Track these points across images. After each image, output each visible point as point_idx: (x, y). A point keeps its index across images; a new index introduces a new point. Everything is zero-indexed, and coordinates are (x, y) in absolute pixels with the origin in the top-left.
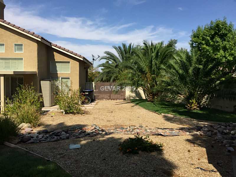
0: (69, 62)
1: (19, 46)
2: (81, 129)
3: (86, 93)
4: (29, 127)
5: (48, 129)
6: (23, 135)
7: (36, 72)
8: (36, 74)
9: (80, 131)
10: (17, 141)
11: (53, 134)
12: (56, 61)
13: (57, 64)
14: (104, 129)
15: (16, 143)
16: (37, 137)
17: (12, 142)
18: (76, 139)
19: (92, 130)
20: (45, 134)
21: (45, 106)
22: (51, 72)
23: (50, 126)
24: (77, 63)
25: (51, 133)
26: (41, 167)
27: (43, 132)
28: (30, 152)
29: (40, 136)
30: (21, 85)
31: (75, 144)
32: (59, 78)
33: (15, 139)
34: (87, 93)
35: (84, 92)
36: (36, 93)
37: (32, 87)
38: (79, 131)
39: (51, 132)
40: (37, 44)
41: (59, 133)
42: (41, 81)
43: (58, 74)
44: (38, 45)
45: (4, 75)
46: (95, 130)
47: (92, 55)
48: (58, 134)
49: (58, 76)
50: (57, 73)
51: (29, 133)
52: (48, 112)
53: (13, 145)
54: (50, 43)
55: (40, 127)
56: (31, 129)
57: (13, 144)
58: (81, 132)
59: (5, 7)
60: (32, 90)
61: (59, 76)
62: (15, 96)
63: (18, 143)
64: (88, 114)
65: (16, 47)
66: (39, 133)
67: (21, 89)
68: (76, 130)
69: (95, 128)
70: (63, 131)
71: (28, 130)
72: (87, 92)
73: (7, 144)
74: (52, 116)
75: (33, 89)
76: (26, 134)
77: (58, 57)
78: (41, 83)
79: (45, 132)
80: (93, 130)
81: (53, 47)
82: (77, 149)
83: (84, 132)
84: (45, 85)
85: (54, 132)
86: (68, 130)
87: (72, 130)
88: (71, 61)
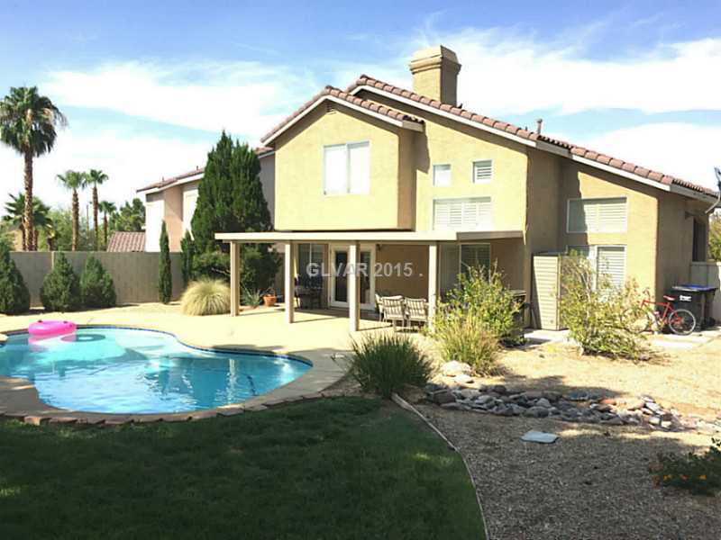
0: (623, 200)
1: (483, 167)
2: (599, 402)
3: (681, 297)
4: (465, 372)
5: (509, 386)
6: (447, 387)
7: (522, 232)
8: (522, 238)
9: (595, 405)
10: (418, 397)
11: (515, 399)
12: (583, 197)
13: (587, 208)
14: (675, 413)
15: (416, 400)
16: (475, 398)
17: (409, 398)
18: (560, 422)
19: (633, 410)
20: (498, 395)
21: (543, 327)
22: (568, 231)
23: (521, 379)
24: (653, 202)
25: (512, 397)
26: (424, 456)
27: (494, 391)
28: (430, 424)
29: (483, 398)
30: (469, 268)
31: (544, 432)
32: (591, 248)
33: (416, 393)
34: (687, 298)
35: (676, 294)
36: (503, 290)
37: (495, 274)
38: (591, 404)
39: (514, 393)
40: (526, 157)
41: (531, 399)
42: (535, 258)
43: (589, 236)
44: (529, 158)
45: (438, 243)
46: (644, 413)
47: (715, 169)
48: (529, 402)
49: (587, 243)
50: (586, 234)
51: (462, 388)
52: (543, 345)
53: (405, 404)
54: (568, 148)
55: (495, 378)
56: (470, 379)
57: (407, 401)
58: (595, 408)
59: (460, 69)
60: (494, 280)
61: (590, 242)
62: (454, 293)
63: (421, 402)
64: (658, 364)
65: (476, 168)
66: (484, 390)
67: (468, 278)
68: (583, 400)
69: (645, 406)
70: (546, 398)
71: (462, 379)
72: (685, 293)
73: (396, 397)
74: (542, 356)
75: (499, 278)
76: (455, 389)
77: (589, 186)
78: (535, 262)
79: (500, 391)
80: (637, 412)
81: (576, 158)
82: (540, 443)
83: (602, 411)
84: (546, 269)
85: (522, 394)
86: (561, 397)
87: (573, 398)
88: (632, 194)
